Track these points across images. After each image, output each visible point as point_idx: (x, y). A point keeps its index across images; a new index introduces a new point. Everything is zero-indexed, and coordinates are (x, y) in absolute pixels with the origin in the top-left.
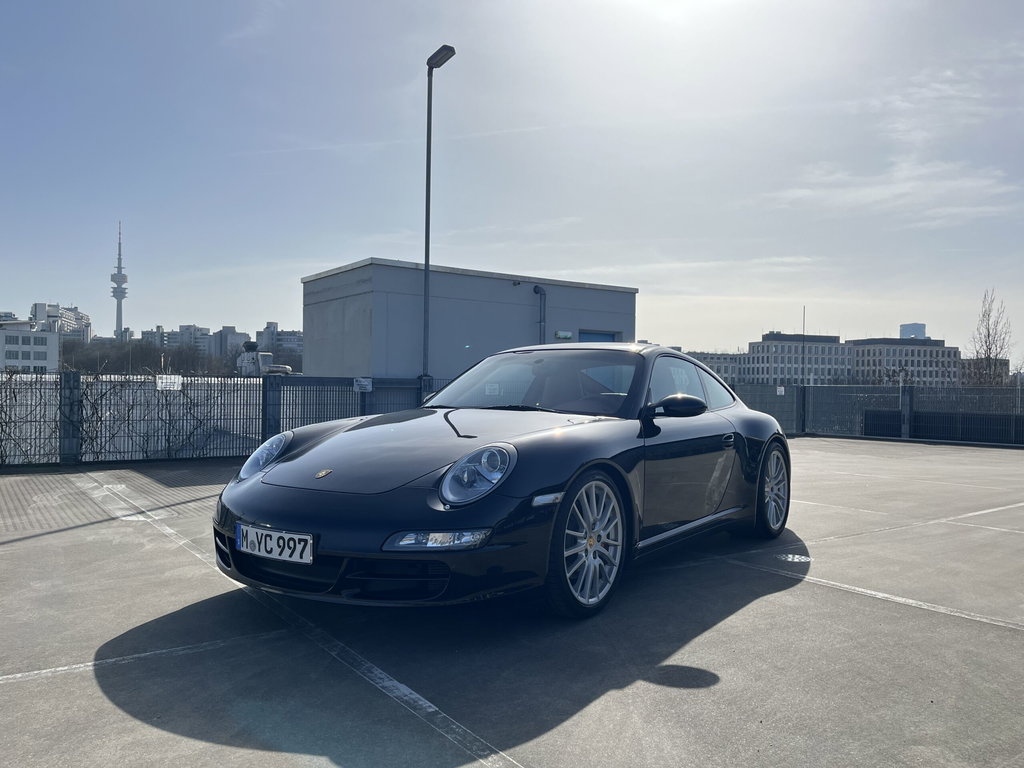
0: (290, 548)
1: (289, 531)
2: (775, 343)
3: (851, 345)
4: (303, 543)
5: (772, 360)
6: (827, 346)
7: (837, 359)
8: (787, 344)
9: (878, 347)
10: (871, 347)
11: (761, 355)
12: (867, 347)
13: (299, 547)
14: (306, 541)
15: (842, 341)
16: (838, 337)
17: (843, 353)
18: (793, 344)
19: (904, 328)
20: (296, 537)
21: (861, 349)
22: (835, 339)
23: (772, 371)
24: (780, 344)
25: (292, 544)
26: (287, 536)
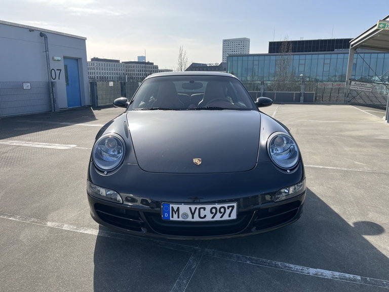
0: (220, 212)
1: (219, 202)
2: (96, 62)
3: (124, 64)
4: (231, 208)
5: (95, 69)
6: (116, 63)
7: (119, 69)
8: (101, 62)
9: (133, 65)
10: (131, 65)
11: (91, 67)
12: (129, 65)
13: (228, 211)
14: (233, 207)
15: (121, 62)
16: (119, 61)
17: (121, 67)
18: (103, 63)
19: (139, 57)
20: (226, 205)
21: (127, 65)
22: (118, 61)
23: (96, 73)
24: (98, 62)
25: (222, 210)
26: (218, 206)
